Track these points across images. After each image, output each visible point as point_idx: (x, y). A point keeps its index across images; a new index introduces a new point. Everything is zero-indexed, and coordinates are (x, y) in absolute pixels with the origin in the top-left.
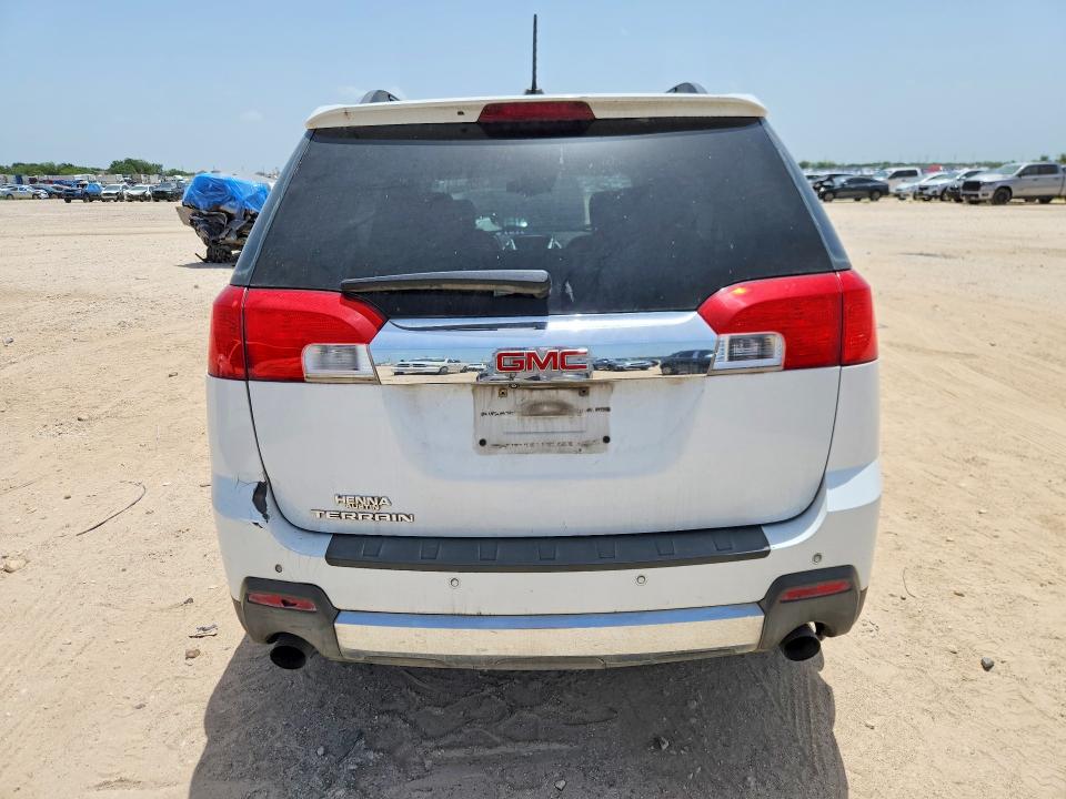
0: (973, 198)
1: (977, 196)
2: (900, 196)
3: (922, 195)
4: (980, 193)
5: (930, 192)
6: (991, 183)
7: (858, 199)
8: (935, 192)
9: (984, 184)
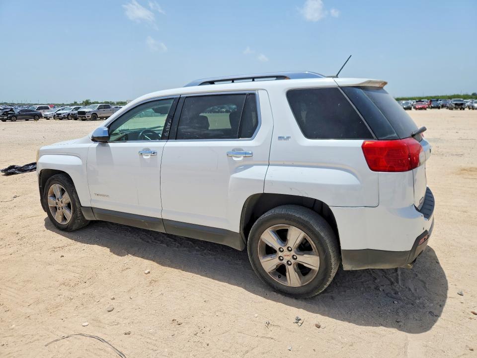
0: (84, 118)
1: (85, 117)
2: (47, 118)
3: (58, 117)
4: (86, 116)
5: (62, 116)
6: (89, 112)
7: (27, 120)
8: (64, 116)
9: (87, 112)
